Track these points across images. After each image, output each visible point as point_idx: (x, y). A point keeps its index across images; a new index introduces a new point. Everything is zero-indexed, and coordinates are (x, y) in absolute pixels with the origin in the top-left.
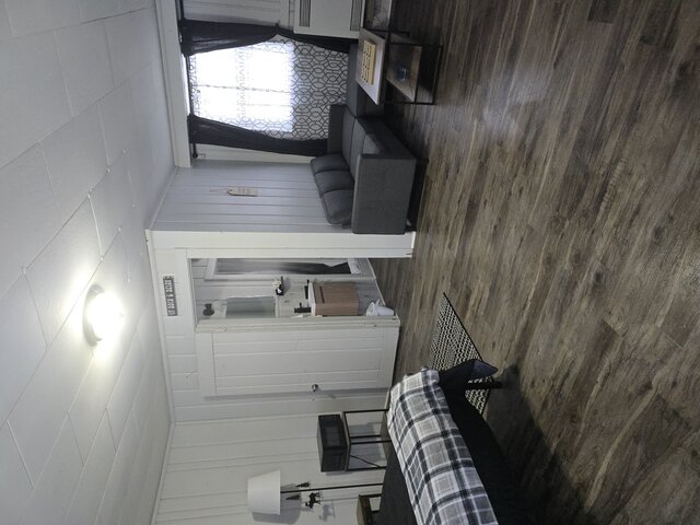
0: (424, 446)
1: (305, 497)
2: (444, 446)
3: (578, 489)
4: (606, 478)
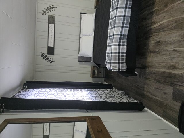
3: (153, 22)
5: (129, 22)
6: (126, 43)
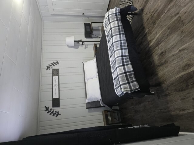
0: (112, 29)
1: (81, 43)
2: (118, 29)
3: (149, 41)
4: (157, 38)
5: (127, 44)
6: (129, 62)
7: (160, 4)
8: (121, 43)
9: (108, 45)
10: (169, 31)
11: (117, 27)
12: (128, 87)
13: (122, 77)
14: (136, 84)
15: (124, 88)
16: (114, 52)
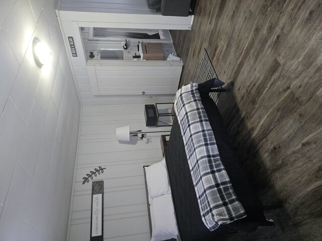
0: (188, 114)
1: (140, 135)
2: (197, 114)
3: (250, 130)
4: (262, 125)
5: (214, 136)
6: (222, 166)
7: (258, 75)
8: (204, 135)
9: (184, 138)
10: (279, 114)
11: (196, 111)
12: (226, 213)
13: (213, 194)
14: (238, 205)
15: (219, 215)
16: (195, 149)
